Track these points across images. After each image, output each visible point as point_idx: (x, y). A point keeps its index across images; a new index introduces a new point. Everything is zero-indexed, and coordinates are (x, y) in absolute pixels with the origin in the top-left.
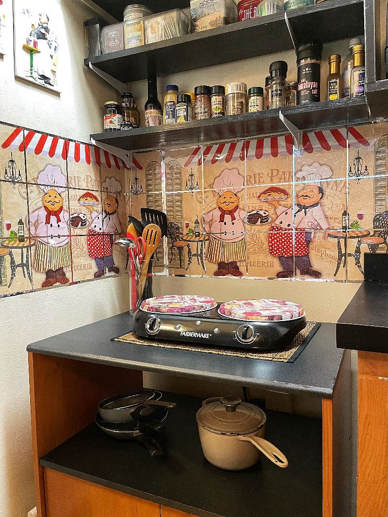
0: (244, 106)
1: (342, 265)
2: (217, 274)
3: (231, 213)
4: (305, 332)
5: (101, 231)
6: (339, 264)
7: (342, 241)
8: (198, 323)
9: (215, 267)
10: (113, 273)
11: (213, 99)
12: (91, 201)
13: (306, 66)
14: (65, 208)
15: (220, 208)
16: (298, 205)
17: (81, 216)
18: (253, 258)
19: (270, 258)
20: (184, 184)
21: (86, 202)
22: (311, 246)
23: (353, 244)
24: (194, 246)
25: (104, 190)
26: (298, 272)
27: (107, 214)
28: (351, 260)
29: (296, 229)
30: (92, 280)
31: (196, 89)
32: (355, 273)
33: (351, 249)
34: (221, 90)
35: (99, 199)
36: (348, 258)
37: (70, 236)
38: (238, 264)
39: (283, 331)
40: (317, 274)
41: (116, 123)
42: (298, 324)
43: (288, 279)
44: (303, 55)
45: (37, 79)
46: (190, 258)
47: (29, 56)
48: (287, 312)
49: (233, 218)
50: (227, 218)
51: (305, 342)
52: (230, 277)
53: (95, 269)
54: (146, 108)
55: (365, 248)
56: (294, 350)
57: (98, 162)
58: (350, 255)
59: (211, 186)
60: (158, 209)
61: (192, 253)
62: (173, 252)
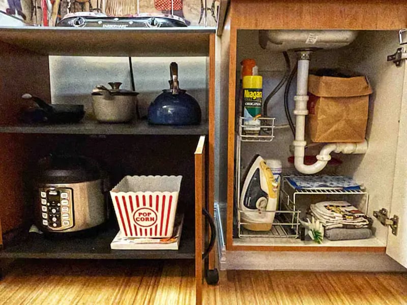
1: (204, 16)
6: (202, 15)
8: (116, 19)
22: (184, 2)
23: (210, 1)
28: (209, 12)
33: (209, 6)
61: (93, 8)
62: (76, 7)
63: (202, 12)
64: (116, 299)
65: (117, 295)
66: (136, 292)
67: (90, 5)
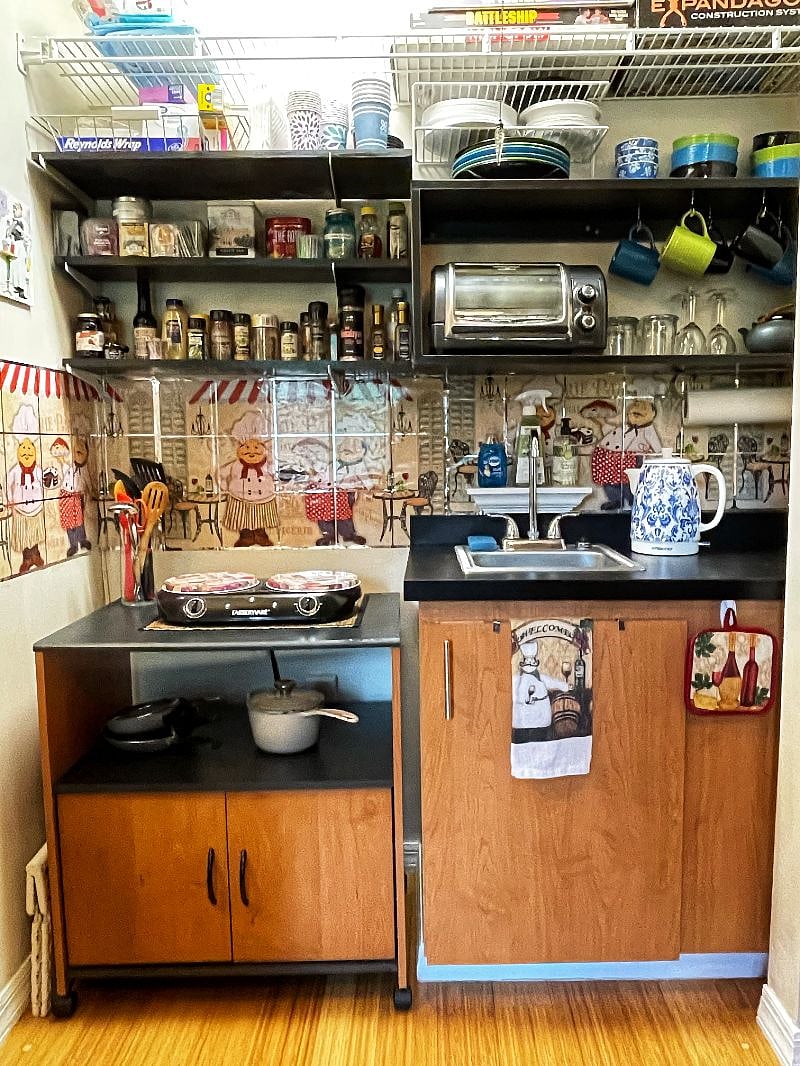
0: (277, 342)
1: (388, 529)
2: (238, 544)
3: (257, 467)
4: (358, 603)
5: (72, 491)
6: (385, 528)
7: (388, 502)
8: (252, 599)
9: (236, 537)
10: (85, 551)
11: (238, 329)
12: (62, 449)
13: (350, 313)
14: (38, 462)
15: (242, 461)
16: (340, 461)
17: (53, 471)
18: (285, 524)
19: (307, 523)
20: (189, 427)
21: (58, 451)
22: (354, 508)
23: (398, 506)
24: (204, 509)
25: (75, 432)
26: (341, 538)
27: (78, 466)
28: (397, 523)
29: (338, 489)
30: (65, 560)
31: (212, 312)
32: (402, 536)
33: (397, 512)
34: (246, 320)
35: (70, 446)
36: (395, 521)
37: (44, 500)
38: (267, 531)
39: (341, 601)
40: (362, 541)
41: (97, 343)
42: (354, 593)
43: (330, 547)
44: (346, 299)
45: (13, 293)
46: (199, 526)
47: (5, 264)
48: (344, 580)
49: (260, 473)
50: (252, 473)
51: (361, 611)
52: (257, 548)
53: (68, 546)
54: (136, 324)
55: (411, 511)
56: (355, 618)
57: (68, 395)
58: (397, 518)
59: (229, 432)
60: (148, 457)
61: (202, 519)
62: (173, 517)
63: (385, 523)
64: (257, 1039)
65: (259, 1032)
66: (287, 1025)
67: (198, 514)
